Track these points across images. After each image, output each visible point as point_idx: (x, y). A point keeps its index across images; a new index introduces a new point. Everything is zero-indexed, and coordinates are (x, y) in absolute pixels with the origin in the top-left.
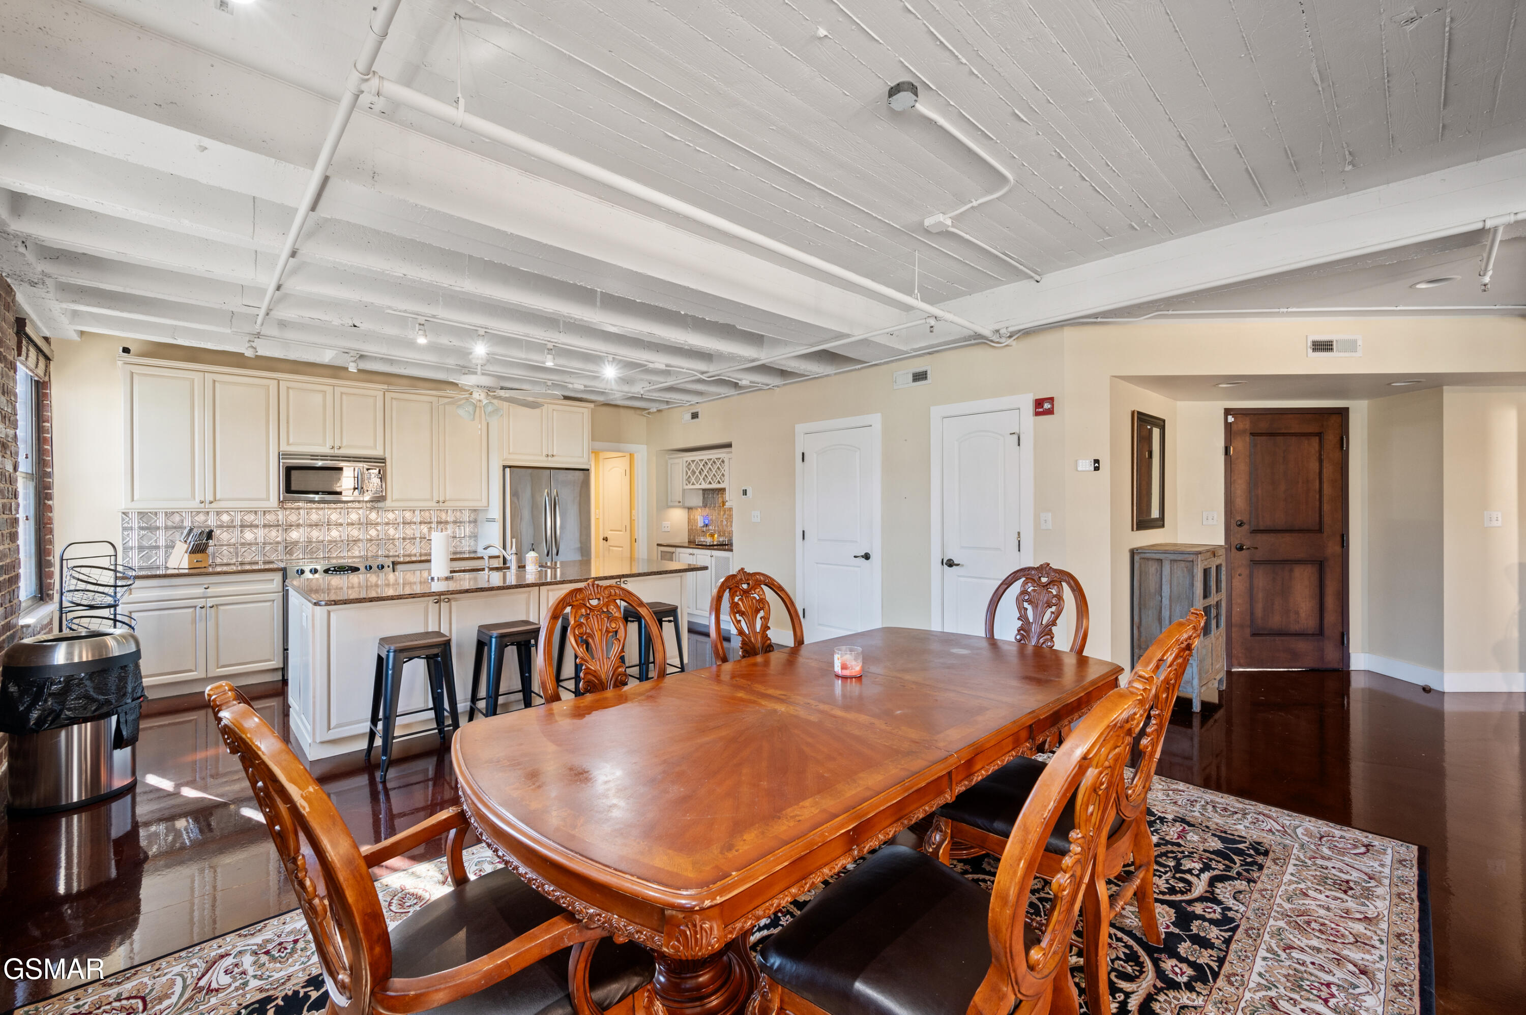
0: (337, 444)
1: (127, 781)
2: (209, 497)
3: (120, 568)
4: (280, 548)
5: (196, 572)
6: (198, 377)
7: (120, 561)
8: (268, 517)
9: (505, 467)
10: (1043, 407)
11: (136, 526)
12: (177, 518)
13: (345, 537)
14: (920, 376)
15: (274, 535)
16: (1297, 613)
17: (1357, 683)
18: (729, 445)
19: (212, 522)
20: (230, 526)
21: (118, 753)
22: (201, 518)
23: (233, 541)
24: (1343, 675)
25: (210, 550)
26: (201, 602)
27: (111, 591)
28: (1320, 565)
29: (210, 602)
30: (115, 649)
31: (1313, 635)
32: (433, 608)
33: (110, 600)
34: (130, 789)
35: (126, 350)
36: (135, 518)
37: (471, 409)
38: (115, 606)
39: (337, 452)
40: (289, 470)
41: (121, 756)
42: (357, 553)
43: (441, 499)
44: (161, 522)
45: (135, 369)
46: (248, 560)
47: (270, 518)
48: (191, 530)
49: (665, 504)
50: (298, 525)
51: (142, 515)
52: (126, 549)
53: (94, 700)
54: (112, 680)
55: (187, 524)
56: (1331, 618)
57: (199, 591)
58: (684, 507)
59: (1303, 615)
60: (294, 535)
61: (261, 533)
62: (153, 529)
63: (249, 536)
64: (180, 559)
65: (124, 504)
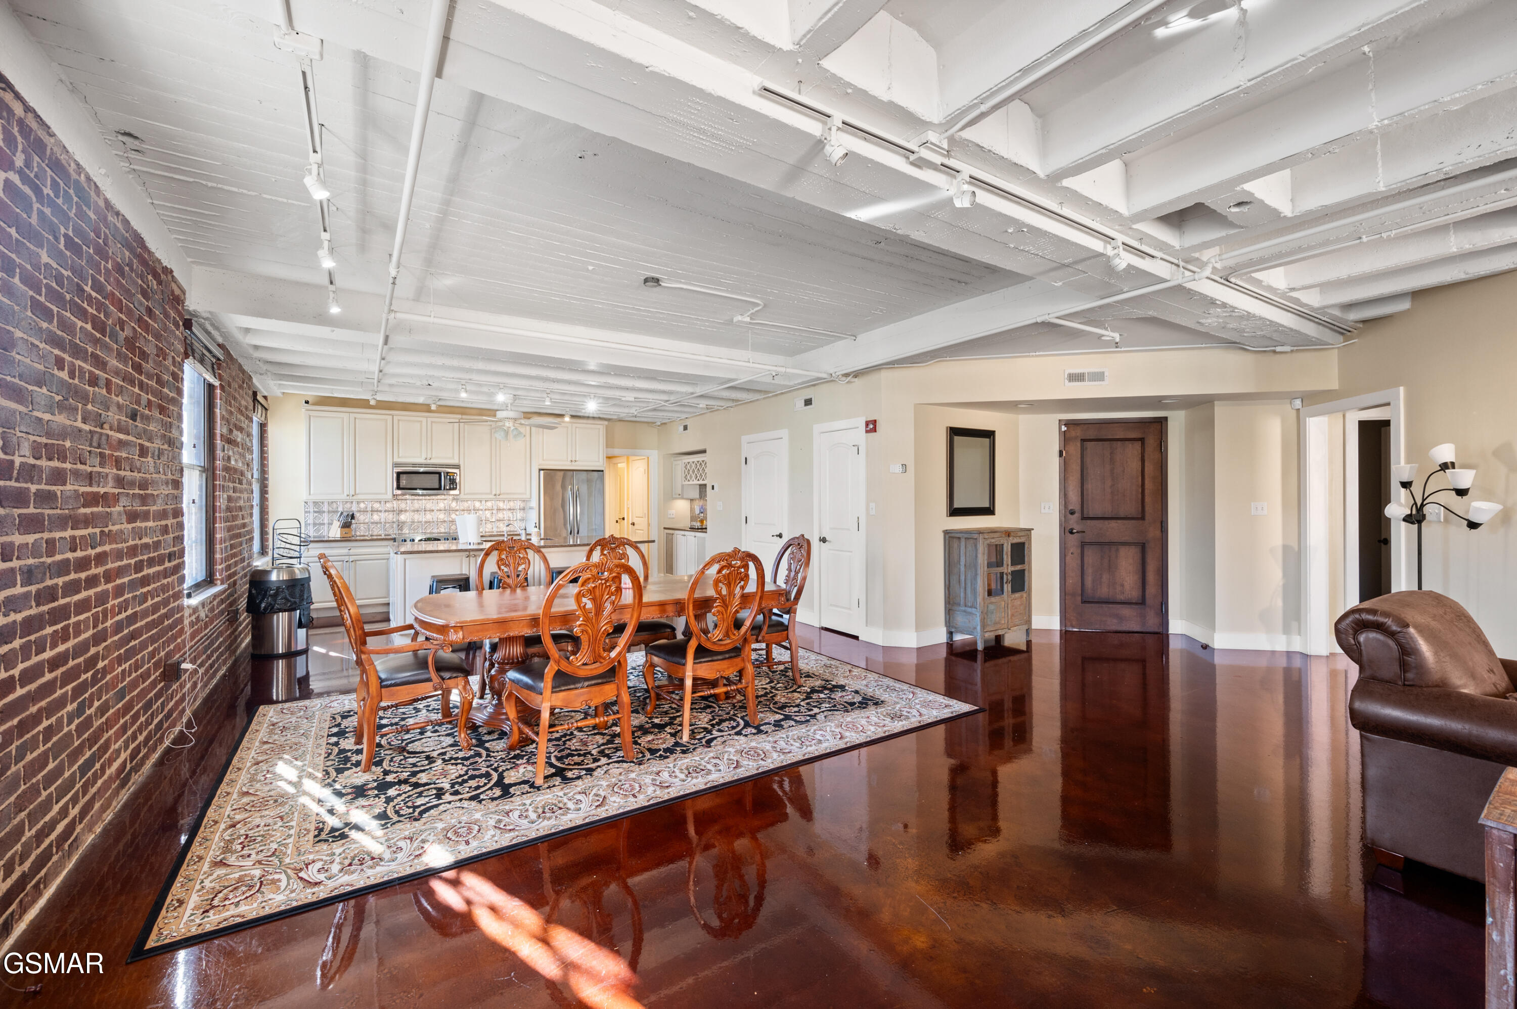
0: (429, 457)
1: (304, 647)
2: (352, 493)
3: (303, 536)
4: (395, 526)
5: (344, 540)
6: (345, 416)
7: (303, 531)
8: (388, 505)
9: (540, 470)
10: (872, 426)
11: (312, 510)
12: (335, 505)
13: (435, 519)
14: (808, 402)
15: (390, 517)
16: (1122, 585)
17: (1174, 645)
18: (704, 451)
19: (354, 508)
20: (365, 511)
21: (299, 631)
22: (348, 505)
23: (367, 521)
24: (1162, 637)
25: (353, 526)
26: (346, 558)
27: (297, 548)
28: (1143, 547)
29: (352, 558)
30: (299, 575)
31: (1136, 604)
32: (465, 560)
33: (297, 554)
34: (305, 651)
35: (307, 402)
36: (311, 505)
37: (502, 433)
38: (300, 557)
39: (429, 462)
40: (399, 474)
41: (302, 633)
42: (443, 530)
43: (498, 493)
44: (325, 508)
45: (312, 413)
46: (375, 533)
47: (389, 505)
48: (342, 513)
49: (670, 496)
50: (406, 511)
51: (315, 503)
52: (306, 525)
53: (288, 601)
54: (297, 591)
55: (340, 509)
56: (1151, 590)
57: (345, 551)
58: (687, 499)
59: (1127, 587)
60: (403, 517)
61: (383, 515)
62: (320, 512)
63: (376, 517)
64: (335, 532)
65: (304, 496)
